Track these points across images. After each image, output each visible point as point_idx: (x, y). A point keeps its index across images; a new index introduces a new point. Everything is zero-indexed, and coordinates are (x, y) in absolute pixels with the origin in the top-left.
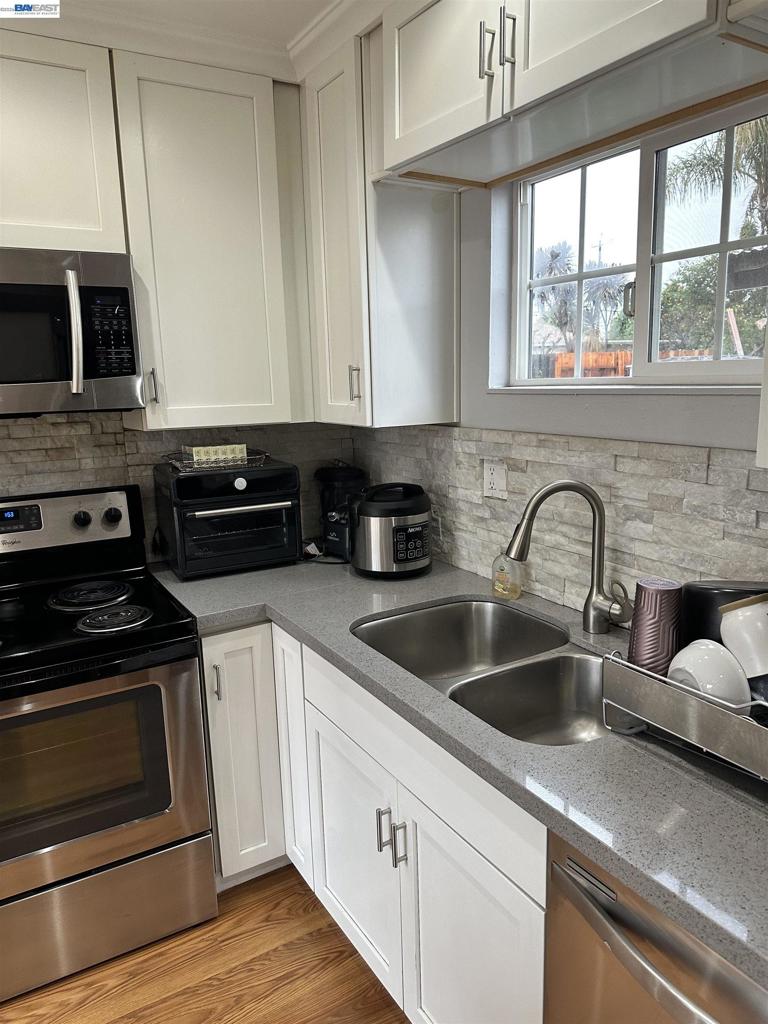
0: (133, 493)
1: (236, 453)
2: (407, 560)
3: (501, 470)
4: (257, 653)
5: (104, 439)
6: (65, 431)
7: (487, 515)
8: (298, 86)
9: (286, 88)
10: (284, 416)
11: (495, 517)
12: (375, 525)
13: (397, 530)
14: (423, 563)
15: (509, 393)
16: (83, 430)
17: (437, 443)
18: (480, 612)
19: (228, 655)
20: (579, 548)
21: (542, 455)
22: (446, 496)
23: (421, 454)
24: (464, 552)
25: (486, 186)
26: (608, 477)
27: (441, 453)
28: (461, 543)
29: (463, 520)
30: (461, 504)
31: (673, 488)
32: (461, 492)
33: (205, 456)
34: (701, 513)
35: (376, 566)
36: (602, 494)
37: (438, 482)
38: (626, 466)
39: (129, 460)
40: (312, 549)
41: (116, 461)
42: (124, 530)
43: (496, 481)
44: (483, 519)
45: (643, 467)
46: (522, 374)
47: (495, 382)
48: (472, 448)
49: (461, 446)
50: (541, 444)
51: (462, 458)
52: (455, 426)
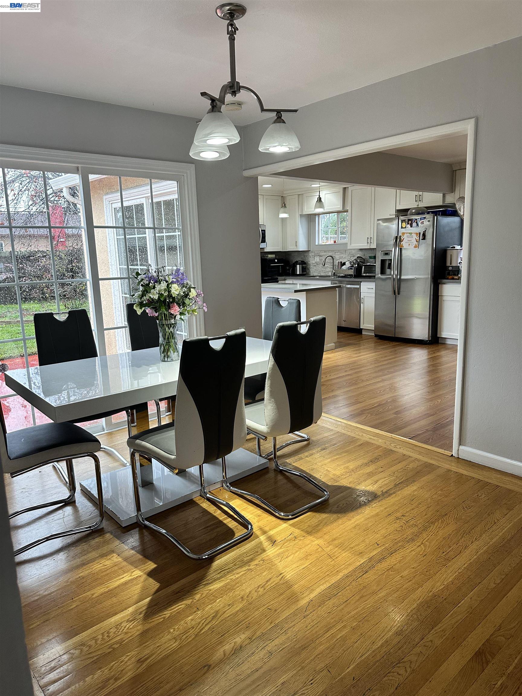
2: (304, 272)
3: (318, 257)
10: (280, 250)
11: (317, 264)
12: (298, 266)
13: (302, 267)
14: (306, 272)
15: (319, 245)
17: (306, 254)
20: (331, 266)
21: (325, 254)
23: (303, 257)
24: (311, 272)
26: (334, 255)
27: (307, 256)
28: (311, 270)
29: (311, 266)
30: (311, 264)
31: (342, 255)
32: (311, 262)
34: (345, 258)
35: (298, 273)
36: (334, 258)
37: (308, 260)
38: (336, 253)
43: (317, 259)
44: (315, 265)
45: (338, 253)
46: (321, 243)
47: (317, 244)
48: (313, 254)
49: (310, 254)
50: (325, 252)
51: (311, 256)
52: (310, 251)
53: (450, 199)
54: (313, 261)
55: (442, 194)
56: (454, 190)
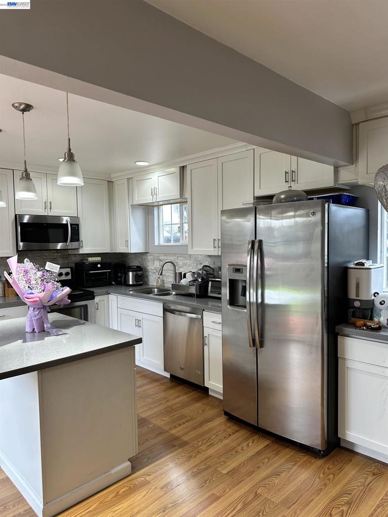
0: (71, 268)
1: (99, 259)
2: (138, 282)
3: (158, 261)
4: (105, 301)
5: (64, 257)
6: (56, 254)
7: (155, 271)
8: (112, 182)
9: (110, 183)
10: (109, 251)
11: (157, 272)
12: (131, 273)
13: (137, 275)
14: (141, 283)
15: (159, 246)
16: (60, 254)
17: (144, 257)
18: (154, 291)
19: (99, 301)
21: (165, 258)
22: (146, 269)
23: (140, 260)
24: (150, 281)
25: (153, 206)
26: (177, 261)
27: (145, 259)
28: (150, 279)
29: (150, 273)
30: (150, 270)
31: (186, 261)
32: (150, 267)
33: (91, 259)
34: (190, 265)
35: (131, 283)
36: (176, 264)
37: (145, 265)
38: (179, 258)
39: (69, 262)
40: (113, 283)
41: (66, 261)
42: (69, 277)
43: (157, 264)
44: (155, 273)
45: (182, 258)
46: (162, 243)
47: (156, 244)
48: (152, 257)
49: (150, 257)
50: (164, 255)
51: (150, 260)
52: (148, 253)
53: (348, 176)
54: (152, 266)
55: (333, 167)
56: (354, 158)
